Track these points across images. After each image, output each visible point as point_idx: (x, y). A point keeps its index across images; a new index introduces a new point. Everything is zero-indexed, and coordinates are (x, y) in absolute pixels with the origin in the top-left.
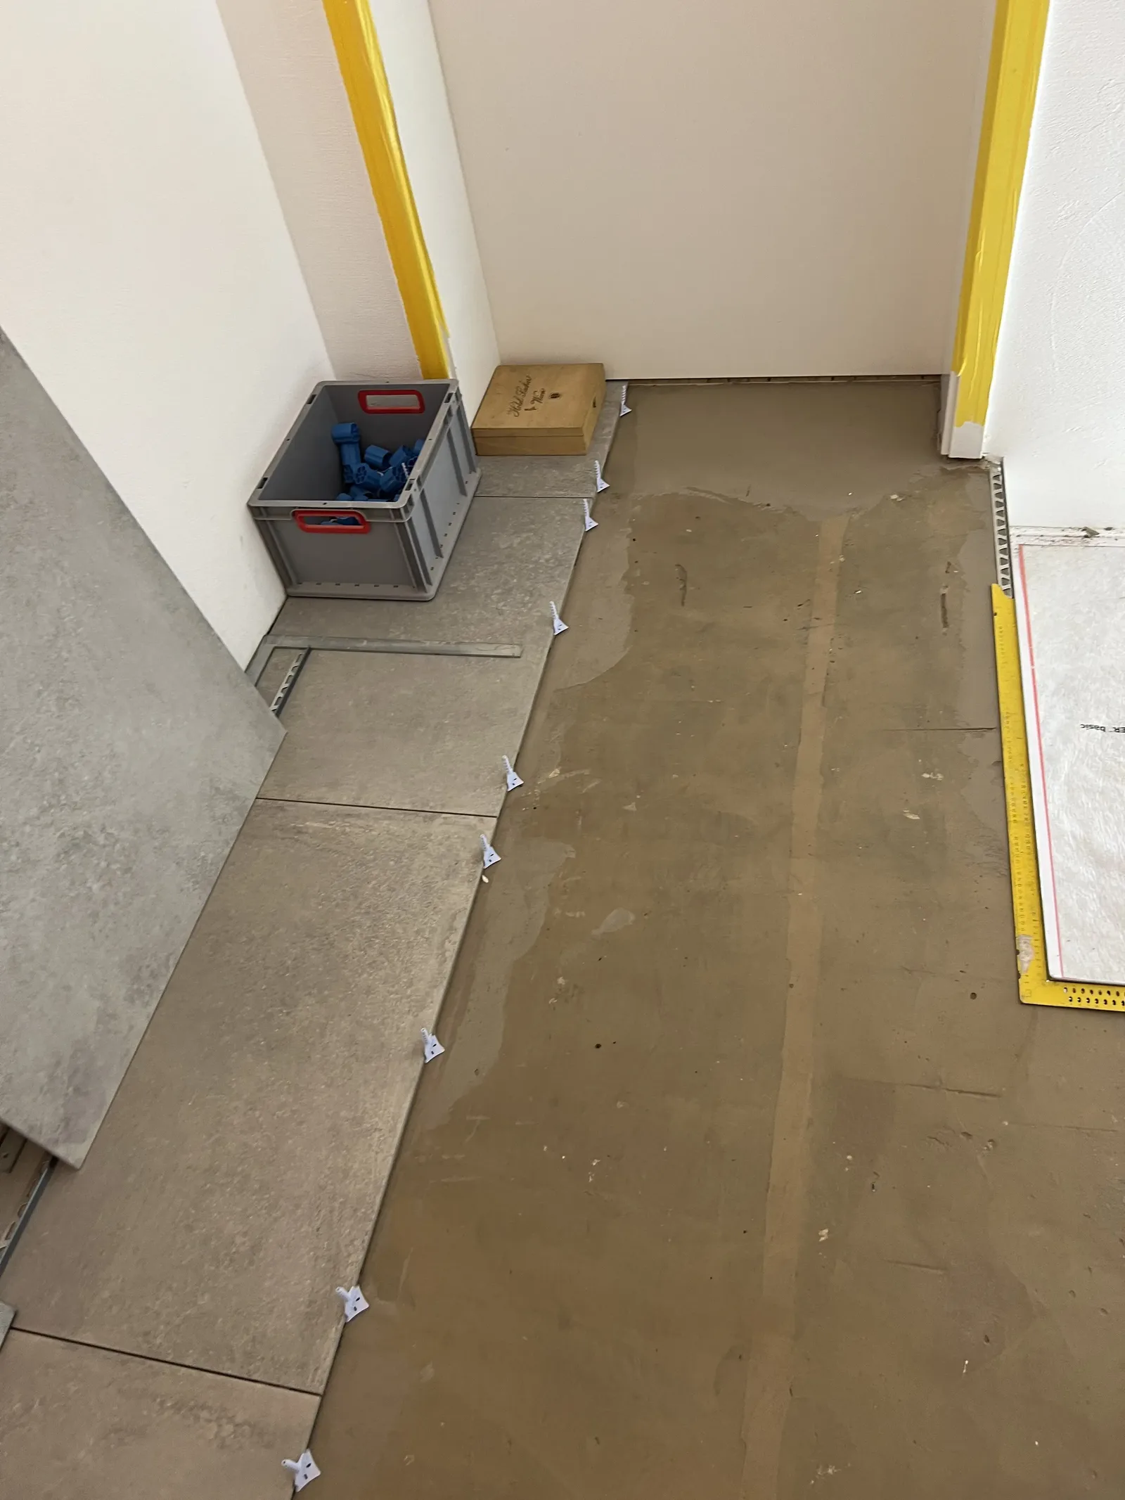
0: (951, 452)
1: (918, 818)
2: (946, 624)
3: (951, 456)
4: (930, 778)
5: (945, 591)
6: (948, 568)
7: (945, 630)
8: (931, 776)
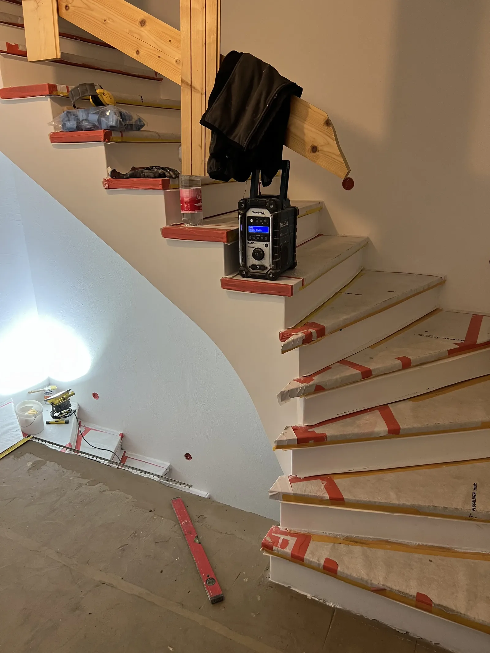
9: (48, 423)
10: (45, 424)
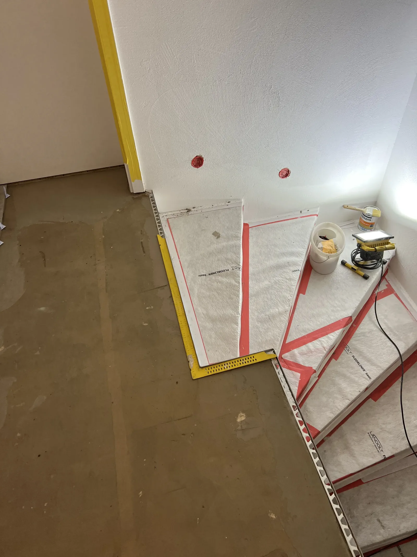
0: (134, 191)
1: (147, 324)
2: (144, 252)
3: (134, 193)
4: (149, 309)
5: (142, 241)
6: (141, 232)
7: (144, 254)
8: (149, 308)
9: (343, 263)
10: (339, 262)
